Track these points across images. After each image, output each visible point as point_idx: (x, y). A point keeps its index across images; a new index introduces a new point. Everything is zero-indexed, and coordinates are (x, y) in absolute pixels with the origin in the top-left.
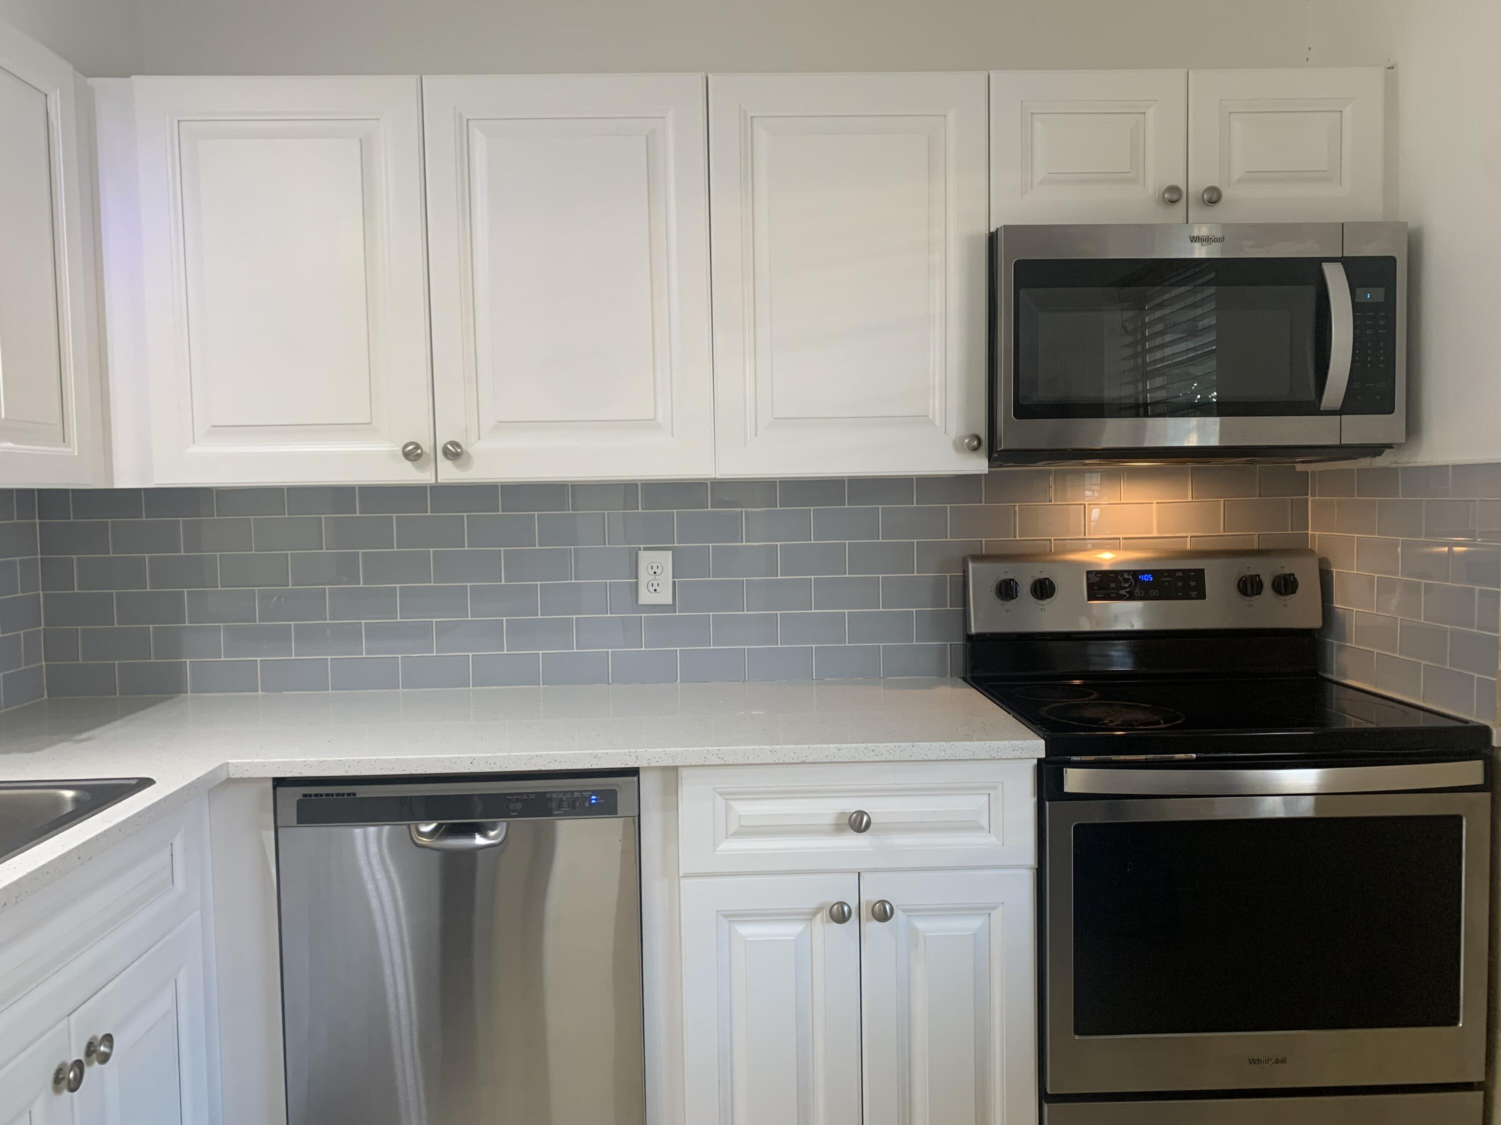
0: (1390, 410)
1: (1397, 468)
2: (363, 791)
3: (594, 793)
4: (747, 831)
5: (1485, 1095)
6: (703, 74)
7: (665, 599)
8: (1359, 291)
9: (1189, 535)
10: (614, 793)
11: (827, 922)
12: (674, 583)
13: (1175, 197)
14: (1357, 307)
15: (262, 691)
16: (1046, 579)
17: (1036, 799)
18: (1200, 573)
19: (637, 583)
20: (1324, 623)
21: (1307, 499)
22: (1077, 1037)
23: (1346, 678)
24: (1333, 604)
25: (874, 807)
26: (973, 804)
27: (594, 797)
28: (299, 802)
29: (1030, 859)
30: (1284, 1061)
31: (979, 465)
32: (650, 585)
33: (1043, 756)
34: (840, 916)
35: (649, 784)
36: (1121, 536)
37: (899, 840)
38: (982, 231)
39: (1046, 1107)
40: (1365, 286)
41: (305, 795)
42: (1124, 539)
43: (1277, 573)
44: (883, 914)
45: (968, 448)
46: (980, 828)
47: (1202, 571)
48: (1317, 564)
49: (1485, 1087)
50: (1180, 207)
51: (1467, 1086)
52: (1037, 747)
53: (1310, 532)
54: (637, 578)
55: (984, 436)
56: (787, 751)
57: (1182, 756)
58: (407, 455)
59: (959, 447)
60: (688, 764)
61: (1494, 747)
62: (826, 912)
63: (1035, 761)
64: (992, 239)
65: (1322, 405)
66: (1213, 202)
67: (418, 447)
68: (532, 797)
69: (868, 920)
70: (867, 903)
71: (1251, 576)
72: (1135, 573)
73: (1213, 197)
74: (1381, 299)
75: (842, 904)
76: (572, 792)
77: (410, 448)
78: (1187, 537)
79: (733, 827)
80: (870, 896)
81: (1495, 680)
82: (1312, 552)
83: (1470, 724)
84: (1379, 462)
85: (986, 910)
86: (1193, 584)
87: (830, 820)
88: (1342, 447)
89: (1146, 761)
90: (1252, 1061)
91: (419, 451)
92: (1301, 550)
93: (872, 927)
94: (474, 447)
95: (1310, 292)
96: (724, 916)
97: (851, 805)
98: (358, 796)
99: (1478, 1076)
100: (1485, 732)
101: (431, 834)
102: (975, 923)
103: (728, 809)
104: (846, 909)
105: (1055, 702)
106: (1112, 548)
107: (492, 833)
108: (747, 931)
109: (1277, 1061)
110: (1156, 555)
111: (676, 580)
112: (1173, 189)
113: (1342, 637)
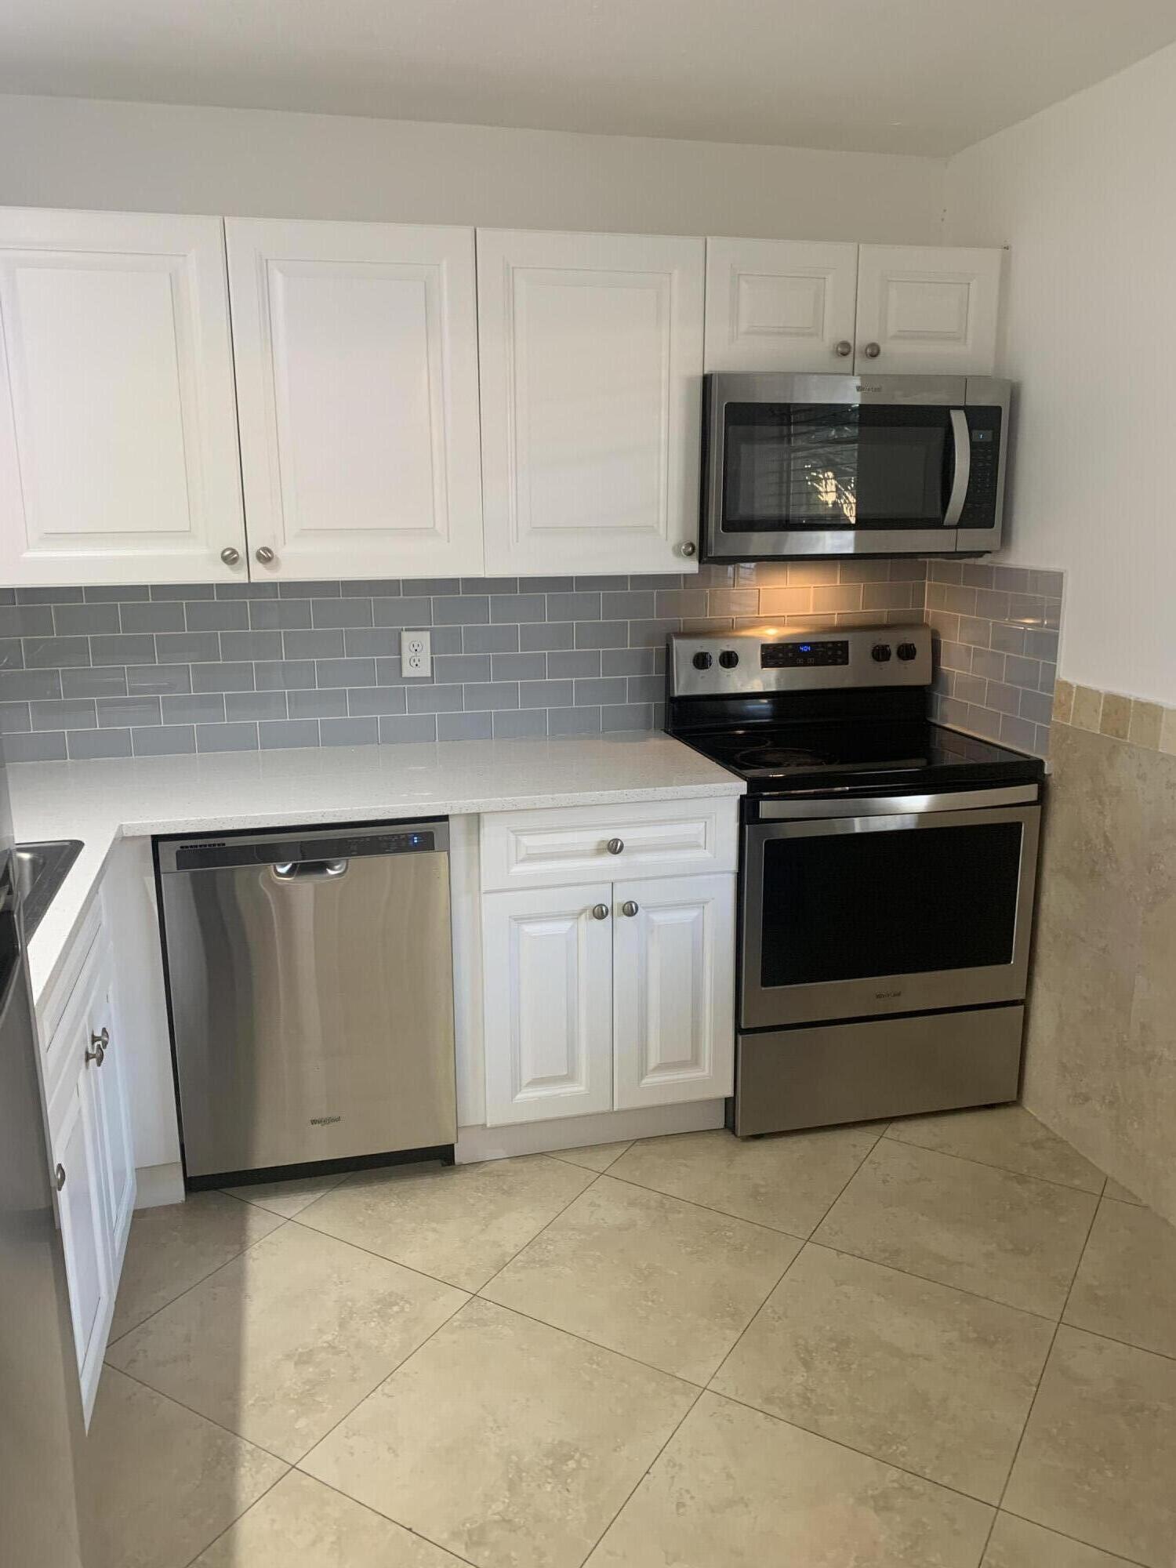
0: (991, 526)
1: (992, 567)
2: (230, 842)
3: (416, 834)
4: (531, 858)
5: (1025, 1008)
6: (473, 227)
7: (425, 671)
8: (975, 432)
9: (836, 612)
10: (431, 834)
11: (590, 919)
12: (432, 658)
13: (846, 350)
14: (974, 446)
15: (71, 758)
16: (733, 652)
17: (738, 824)
18: (845, 644)
19: (400, 659)
20: (933, 680)
21: (924, 583)
22: (763, 989)
23: (947, 722)
24: (940, 665)
25: (624, 835)
26: (695, 829)
27: (415, 838)
28: (178, 853)
29: (732, 865)
30: (899, 994)
31: (691, 566)
32: (412, 661)
33: (745, 793)
34: (600, 913)
35: (455, 827)
36: (786, 614)
37: (643, 858)
38: (698, 373)
39: (740, 1038)
40: (980, 429)
41: (182, 847)
42: (788, 616)
43: (901, 643)
44: (630, 910)
45: (684, 552)
46: (698, 846)
47: (846, 643)
48: (930, 635)
49: (1025, 1003)
50: (849, 358)
51: (1014, 1003)
52: (741, 787)
53: (925, 609)
54: (400, 654)
55: (696, 543)
56: (563, 798)
57: (839, 789)
58: (225, 559)
59: (677, 551)
60: (490, 810)
61: (1045, 774)
62: (589, 913)
63: (739, 797)
64: (707, 380)
65: (945, 521)
66: (874, 355)
67: (234, 552)
68: (368, 840)
69: (619, 916)
70: (619, 904)
71: (883, 646)
72: (796, 646)
73: (873, 352)
74: (990, 439)
75: (601, 905)
76: (399, 835)
77: (227, 553)
78: (834, 614)
79: (522, 854)
80: (621, 899)
81: (1049, 727)
82: (926, 625)
83: (1031, 759)
84: (981, 561)
85: (702, 904)
86: (840, 653)
87: (593, 846)
88: (956, 552)
89: (815, 793)
90: (878, 996)
91: (236, 555)
92: (917, 624)
93: (623, 921)
94: (279, 552)
95: (940, 432)
96: (515, 920)
97: (609, 835)
98: (226, 846)
99: (1021, 996)
100: (1040, 764)
101: (290, 873)
102: (692, 914)
103: (517, 842)
104: (604, 909)
105: (743, 750)
106: (779, 625)
107: (337, 867)
108: (529, 929)
109: (895, 995)
110: (813, 630)
111: (434, 656)
112: (845, 344)
113: (946, 691)
